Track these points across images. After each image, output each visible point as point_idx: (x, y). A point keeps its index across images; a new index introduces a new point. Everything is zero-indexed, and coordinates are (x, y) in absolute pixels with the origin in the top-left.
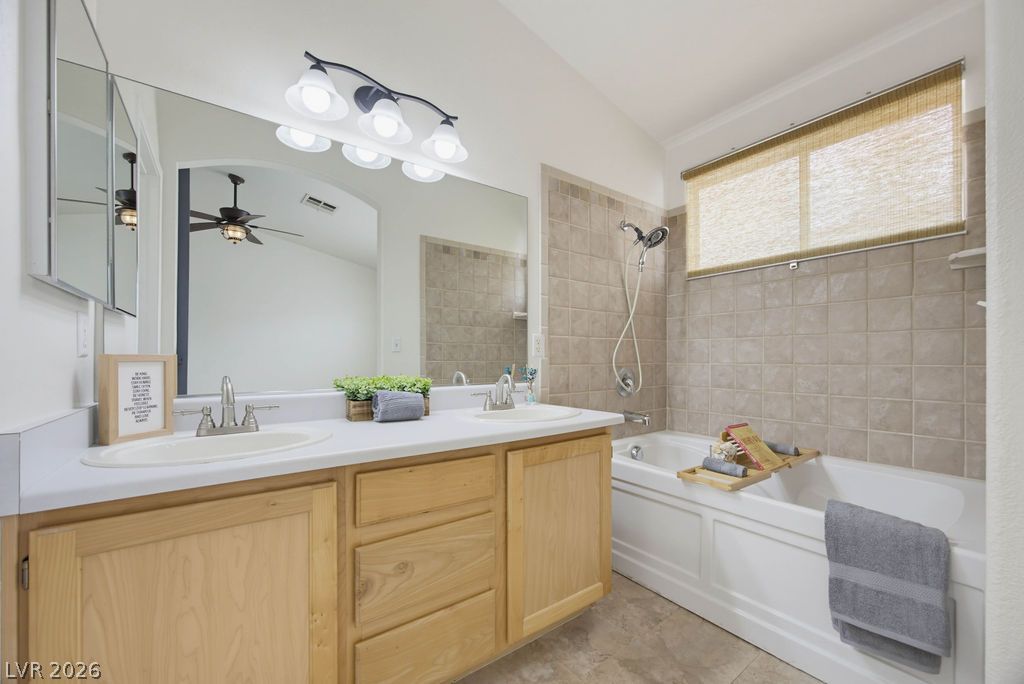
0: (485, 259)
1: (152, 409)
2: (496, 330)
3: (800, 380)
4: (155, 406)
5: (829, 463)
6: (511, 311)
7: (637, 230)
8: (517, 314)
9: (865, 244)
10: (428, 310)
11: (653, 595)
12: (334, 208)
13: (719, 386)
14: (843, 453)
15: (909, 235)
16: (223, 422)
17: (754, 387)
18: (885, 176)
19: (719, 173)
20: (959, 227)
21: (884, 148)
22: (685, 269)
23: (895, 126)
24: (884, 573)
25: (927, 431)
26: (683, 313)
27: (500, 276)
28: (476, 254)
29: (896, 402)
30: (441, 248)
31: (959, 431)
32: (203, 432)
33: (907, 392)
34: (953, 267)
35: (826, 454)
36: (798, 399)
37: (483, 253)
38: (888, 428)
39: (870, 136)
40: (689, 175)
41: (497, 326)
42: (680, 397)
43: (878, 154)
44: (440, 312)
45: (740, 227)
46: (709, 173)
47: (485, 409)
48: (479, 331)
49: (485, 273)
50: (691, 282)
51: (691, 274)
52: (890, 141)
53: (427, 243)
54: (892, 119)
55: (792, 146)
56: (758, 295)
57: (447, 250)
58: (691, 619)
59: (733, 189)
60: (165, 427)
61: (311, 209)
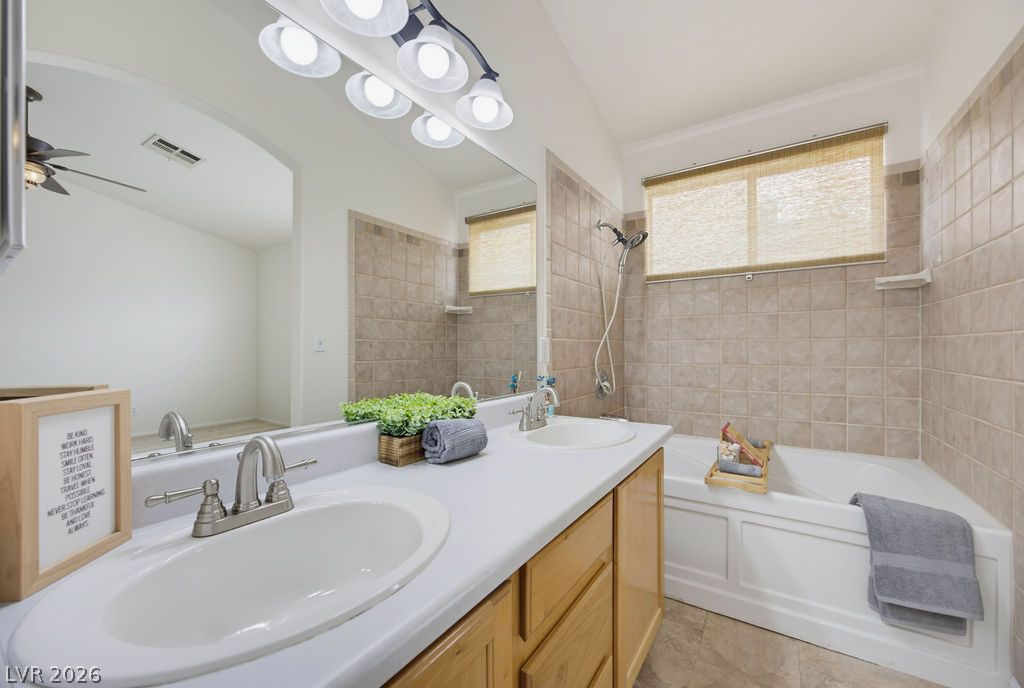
0: (417, 244)
1: (95, 500)
2: (429, 325)
3: (755, 380)
4: (100, 493)
5: (781, 451)
6: (442, 304)
7: (615, 231)
8: (450, 307)
9: (810, 263)
10: (358, 300)
11: (678, 604)
12: (197, 159)
13: (678, 386)
14: (793, 442)
15: (844, 259)
16: (238, 501)
17: (712, 386)
18: (826, 208)
19: (679, 184)
20: (881, 256)
21: (824, 184)
22: (643, 272)
23: (832, 167)
24: (923, 557)
25: (858, 421)
26: (642, 315)
27: (432, 264)
28: (410, 239)
29: (833, 397)
30: (372, 228)
31: (880, 419)
32: (205, 529)
33: (843, 388)
34: (878, 288)
35: (777, 444)
36: (753, 396)
37: (416, 238)
38: (828, 419)
39: (813, 171)
40: (649, 182)
41: (430, 321)
42: (638, 396)
43: (820, 189)
44: (371, 303)
45: (700, 238)
46: (669, 183)
47: (521, 429)
48: (412, 326)
49: (419, 260)
50: (650, 286)
51: (649, 278)
52: (831, 179)
53: (357, 220)
54: (830, 161)
55: (746, 170)
56: (717, 302)
57: (378, 230)
58: (725, 622)
59: (693, 201)
60: (117, 530)
61: (160, 155)
